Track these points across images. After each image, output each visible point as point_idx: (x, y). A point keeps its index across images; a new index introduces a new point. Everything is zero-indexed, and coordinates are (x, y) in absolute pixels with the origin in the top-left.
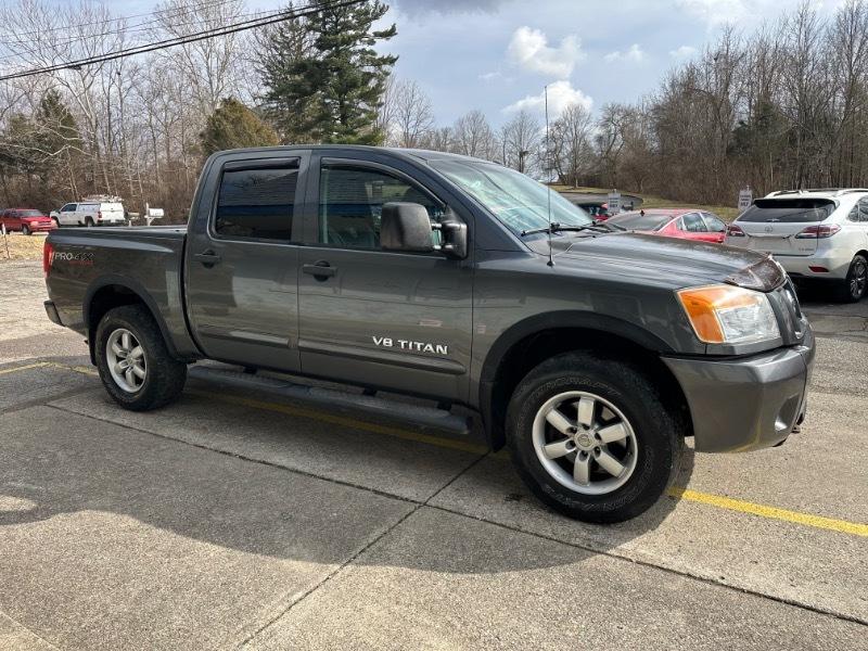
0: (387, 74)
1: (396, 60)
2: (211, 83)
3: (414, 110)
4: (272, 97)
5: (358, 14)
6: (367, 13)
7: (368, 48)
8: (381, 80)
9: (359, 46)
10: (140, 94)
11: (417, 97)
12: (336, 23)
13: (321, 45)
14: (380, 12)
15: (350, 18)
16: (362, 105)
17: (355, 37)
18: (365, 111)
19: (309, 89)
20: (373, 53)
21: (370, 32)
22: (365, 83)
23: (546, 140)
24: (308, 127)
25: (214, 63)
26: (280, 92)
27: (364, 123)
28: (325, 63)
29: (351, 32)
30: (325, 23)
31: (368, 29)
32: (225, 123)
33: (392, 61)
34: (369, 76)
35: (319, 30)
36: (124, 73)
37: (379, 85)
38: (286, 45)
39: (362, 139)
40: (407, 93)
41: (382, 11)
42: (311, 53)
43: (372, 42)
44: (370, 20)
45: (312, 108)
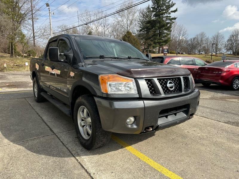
0: (173, 22)
1: (176, 18)
2: (127, 28)
3: (182, 32)
4: (141, 30)
5: (166, 6)
6: (169, 5)
7: (169, 15)
8: (171, 24)
9: (166, 15)
10: (109, 31)
11: (183, 28)
12: (160, 9)
13: (155, 15)
14: (173, 5)
15: (164, 8)
16: (165, 31)
17: (165, 13)
18: (166, 33)
19: (151, 28)
20: (170, 17)
21: (170, 11)
22: (167, 25)
23: (228, 41)
24: (150, 38)
25: (129, 22)
26: (143, 29)
27: (165, 36)
28: (156, 20)
29: (164, 11)
30: (157, 9)
31: (169, 10)
32: (126, 38)
33: (175, 19)
34: (168, 23)
35: (155, 12)
36: (105, 26)
37: (170, 25)
38: (147, 16)
39: (164, 41)
40: (180, 28)
41: (174, 5)
42: (153, 18)
43: (170, 14)
44: (170, 8)
45: (151, 33)
